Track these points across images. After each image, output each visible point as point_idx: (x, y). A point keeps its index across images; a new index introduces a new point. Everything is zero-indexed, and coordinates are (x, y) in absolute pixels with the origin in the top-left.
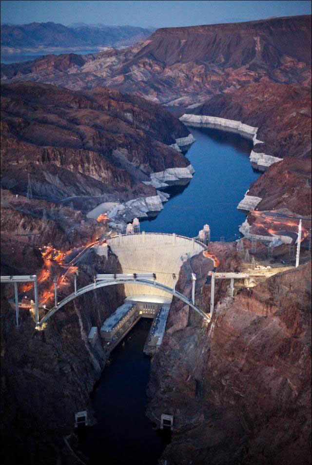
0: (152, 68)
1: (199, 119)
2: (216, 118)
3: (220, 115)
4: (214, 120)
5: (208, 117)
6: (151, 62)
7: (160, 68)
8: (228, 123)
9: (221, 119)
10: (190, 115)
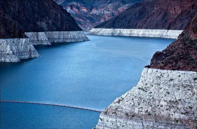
0: (79, 10)
1: (111, 32)
2: (132, 30)
3: (138, 25)
4: (129, 32)
5: (122, 30)
6: (79, 5)
7: (87, 10)
8: (148, 33)
9: (138, 30)
10: (99, 29)
